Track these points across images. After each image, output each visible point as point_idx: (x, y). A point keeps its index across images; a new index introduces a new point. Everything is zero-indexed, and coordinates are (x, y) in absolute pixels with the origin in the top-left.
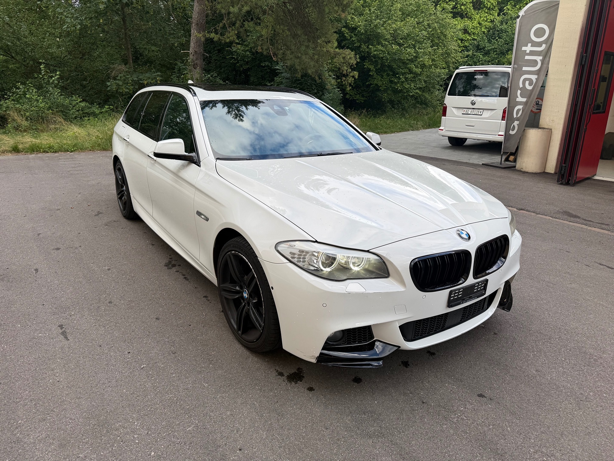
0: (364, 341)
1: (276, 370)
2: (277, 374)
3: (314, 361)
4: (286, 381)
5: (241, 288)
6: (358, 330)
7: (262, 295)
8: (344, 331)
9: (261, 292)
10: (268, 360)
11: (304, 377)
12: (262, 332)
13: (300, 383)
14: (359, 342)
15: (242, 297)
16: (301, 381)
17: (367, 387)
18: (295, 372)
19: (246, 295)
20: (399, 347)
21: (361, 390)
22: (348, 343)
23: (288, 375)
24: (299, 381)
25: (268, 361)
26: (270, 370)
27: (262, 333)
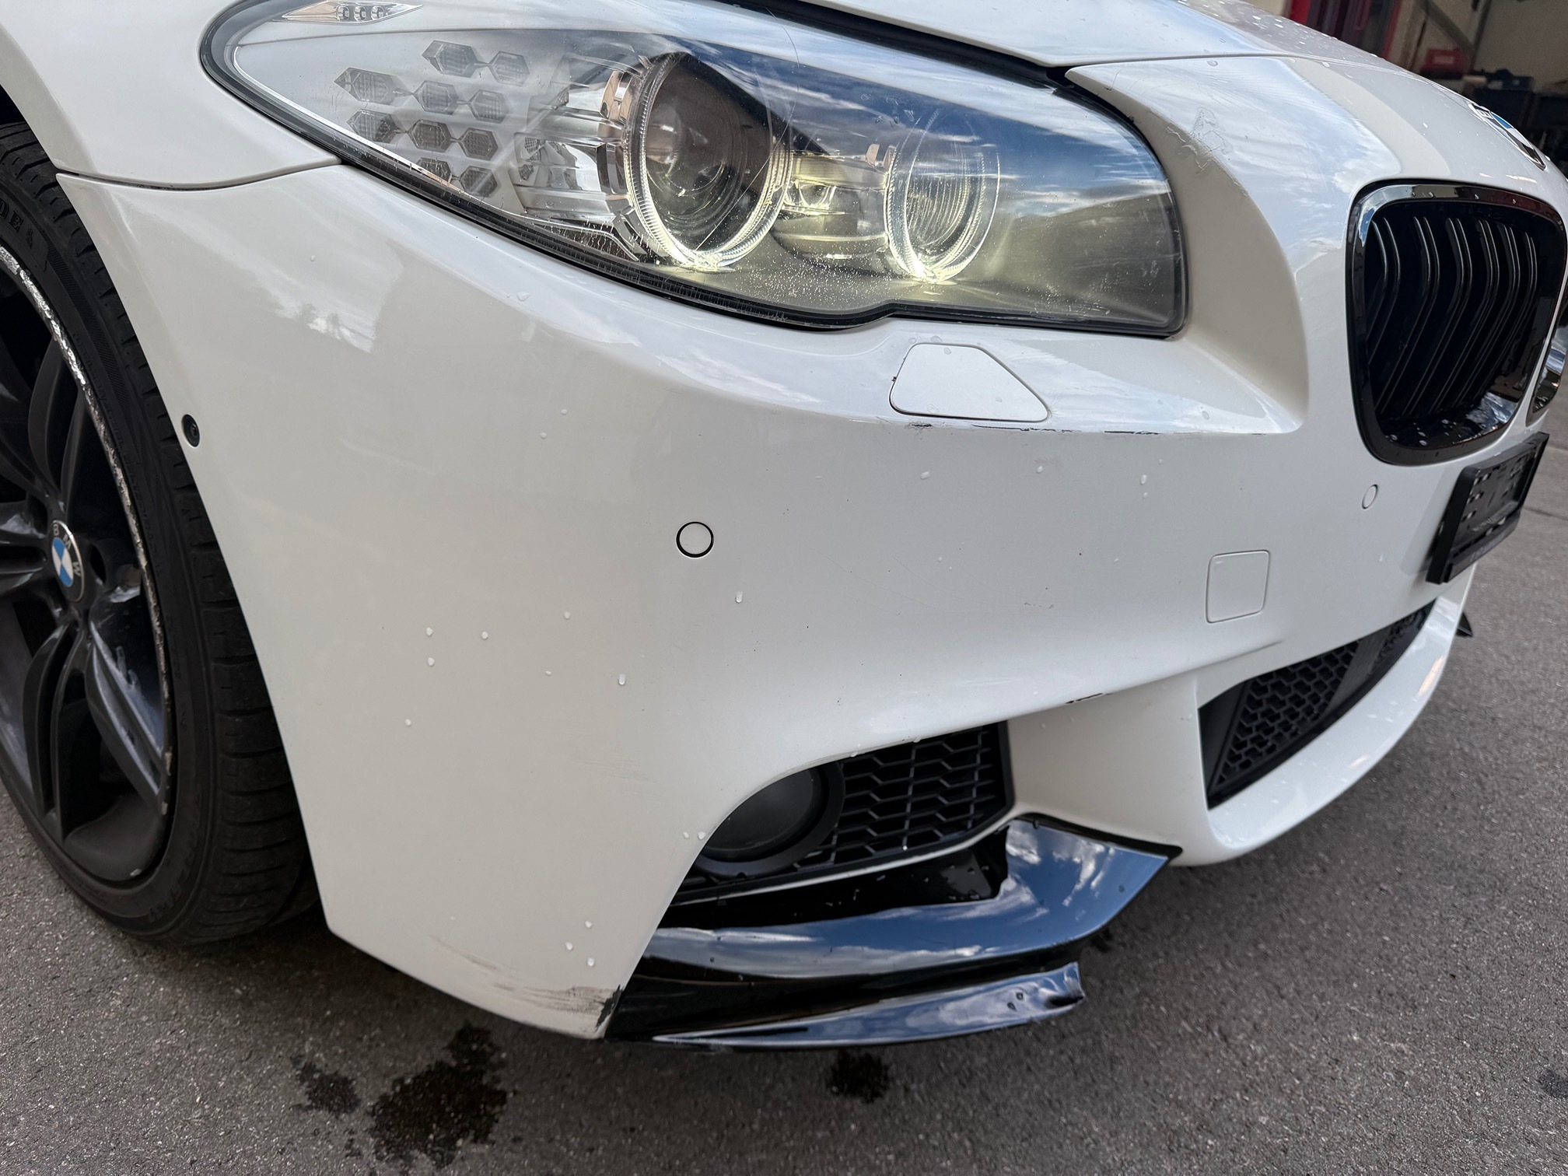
0: (946, 828)
1: (295, 1061)
2: (301, 1095)
3: (587, 1025)
4: (368, 1153)
5: (41, 517)
6: (919, 758)
7: (132, 522)
8: (826, 776)
9: (127, 501)
10: (246, 994)
11: (501, 1097)
12: (171, 809)
13: (475, 1149)
14: (920, 842)
15: (53, 583)
16: (481, 1137)
17: (931, 1118)
18: (440, 1064)
19: (65, 564)
20: (1173, 851)
21: (899, 1155)
22: (847, 859)
23: (384, 1098)
24: (462, 1133)
25: (246, 1002)
26: (249, 1071)
27: (168, 820)
